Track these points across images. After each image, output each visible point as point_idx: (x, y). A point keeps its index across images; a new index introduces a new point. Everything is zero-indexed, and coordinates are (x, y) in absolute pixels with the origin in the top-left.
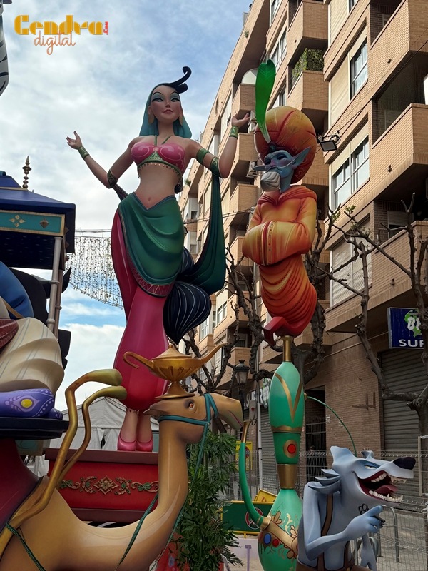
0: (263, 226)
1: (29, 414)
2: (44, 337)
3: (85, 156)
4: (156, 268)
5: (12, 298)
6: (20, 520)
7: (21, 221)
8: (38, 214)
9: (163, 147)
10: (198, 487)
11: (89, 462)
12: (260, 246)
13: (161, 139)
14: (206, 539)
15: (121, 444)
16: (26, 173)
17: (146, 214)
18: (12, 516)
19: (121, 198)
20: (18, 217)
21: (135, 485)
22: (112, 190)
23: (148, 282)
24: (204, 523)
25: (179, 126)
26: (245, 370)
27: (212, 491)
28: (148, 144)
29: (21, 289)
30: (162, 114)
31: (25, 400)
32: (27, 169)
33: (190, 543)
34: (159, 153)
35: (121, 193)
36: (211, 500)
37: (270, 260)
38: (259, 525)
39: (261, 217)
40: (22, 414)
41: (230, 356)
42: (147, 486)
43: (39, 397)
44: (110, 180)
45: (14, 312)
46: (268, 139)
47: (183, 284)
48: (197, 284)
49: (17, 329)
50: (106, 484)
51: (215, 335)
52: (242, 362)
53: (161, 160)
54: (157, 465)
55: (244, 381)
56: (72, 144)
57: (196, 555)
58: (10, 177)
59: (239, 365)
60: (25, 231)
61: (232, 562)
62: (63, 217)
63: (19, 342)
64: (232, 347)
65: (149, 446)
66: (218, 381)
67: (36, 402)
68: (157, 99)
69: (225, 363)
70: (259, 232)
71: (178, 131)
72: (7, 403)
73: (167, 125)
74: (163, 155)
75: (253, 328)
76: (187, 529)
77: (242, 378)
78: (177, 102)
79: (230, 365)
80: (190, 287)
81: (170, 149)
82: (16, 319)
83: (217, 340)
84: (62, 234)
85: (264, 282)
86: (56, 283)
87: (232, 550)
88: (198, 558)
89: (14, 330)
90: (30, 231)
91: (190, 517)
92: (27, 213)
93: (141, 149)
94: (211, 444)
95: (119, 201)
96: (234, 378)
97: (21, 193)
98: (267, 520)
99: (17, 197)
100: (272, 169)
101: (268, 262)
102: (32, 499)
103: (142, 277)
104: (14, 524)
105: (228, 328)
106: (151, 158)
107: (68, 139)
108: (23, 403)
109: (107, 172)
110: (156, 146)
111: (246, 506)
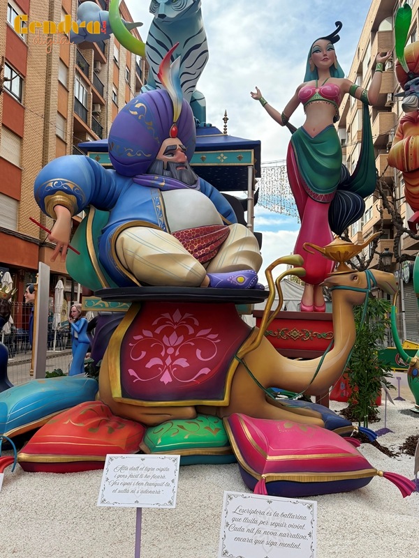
0: (405, 140)
1: (242, 287)
2: (247, 236)
3: (264, 104)
4: (322, 181)
5: (224, 212)
6: (243, 353)
7: (225, 158)
8: (235, 151)
9: (323, 88)
10: (362, 336)
11: (283, 318)
12: (403, 157)
13: (320, 82)
14: (370, 371)
15: (303, 307)
16: (225, 123)
17: (311, 142)
18: (238, 350)
19: (292, 133)
20: (222, 155)
21: (315, 334)
22: (285, 127)
23: (316, 193)
24: (368, 360)
25: (334, 70)
26: (390, 255)
27: (373, 338)
28: (311, 87)
29: (228, 205)
30: (321, 62)
31: (240, 278)
32: (226, 120)
33: (358, 373)
34: (320, 93)
35: (292, 129)
36: (372, 344)
37: (411, 167)
38: (408, 363)
39: (403, 134)
40: (238, 287)
41: (377, 246)
42: (324, 335)
43: (248, 275)
44: (284, 120)
45: (226, 220)
46: (407, 69)
47: (342, 191)
48: (353, 191)
49: (229, 231)
50: (295, 333)
51: (364, 232)
52: (387, 249)
53: (322, 98)
54: (332, 321)
55: (389, 263)
56: (255, 96)
57: (362, 381)
58: (215, 127)
59: (385, 252)
60: (228, 164)
61: (388, 387)
62: (253, 151)
63: (231, 240)
64: (378, 239)
65: (323, 309)
66: (368, 265)
67: (247, 279)
68: (316, 51)
69: (373, 251)
70: (402, 146)
71: (334, 74)
72: (228, 280)
73: (324, 70)
74: (323, 94)
75: (396, 223)
76: (355, 364)
77: (387, 261)
78: (332, 51)
79: (377, 253)
80: (348, 194)
81: (328, 88)
82: (228, 225)
83: (366, 234)
84: (253, 164)
85: (408, 185)
86: (251, 199)
87: (388, 379)
88: (364, 383)
89: (228, 232)
90: (231, 164)
91: (357, 356)
92: (228, 151)
93: (306, 92)
94: (370, 306)
95: (291, 135)
96: (381, 262)
97: (223, 137)
98: (414, 359)
99: (220, 141)
100: (411, 93)
101: (410, 169)
102: (249, 341)
103: (311, 190)
104: (240, 356)
105: (374, 226)
106: (314, 98)
107: (252, 93)
108: (239, 279)
109: (281, 113)
110: (317, 88)
111: (398, 350)
